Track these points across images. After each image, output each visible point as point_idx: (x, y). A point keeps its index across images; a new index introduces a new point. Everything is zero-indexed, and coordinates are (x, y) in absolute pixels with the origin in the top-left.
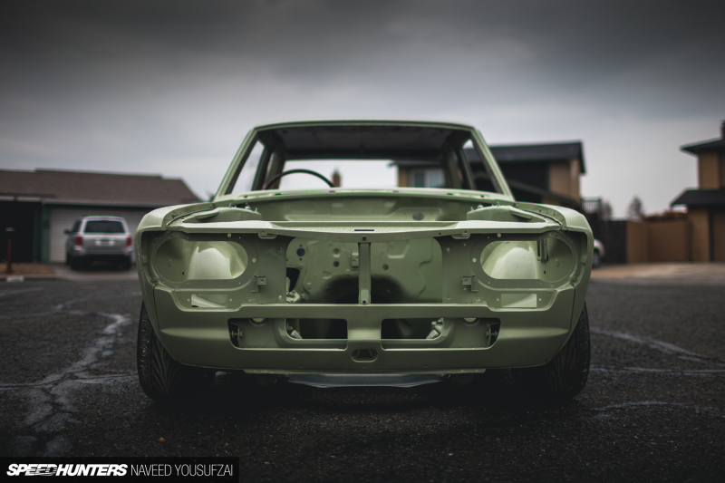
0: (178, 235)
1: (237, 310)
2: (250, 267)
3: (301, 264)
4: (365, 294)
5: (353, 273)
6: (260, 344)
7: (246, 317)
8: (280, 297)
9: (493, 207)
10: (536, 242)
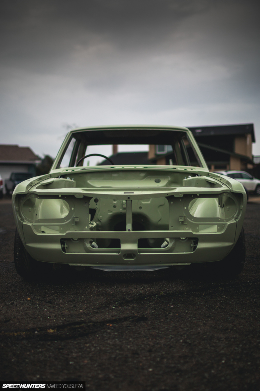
0: (34, 196)
1: (65, 234)
2: (71, 212)
3: (97, 206)
4: (129, 226)
5: (124, 211)
6: (76, 251)
7: (69, 237)
8: (87, 227)
9: (197, 177)
10: (218, 198)
